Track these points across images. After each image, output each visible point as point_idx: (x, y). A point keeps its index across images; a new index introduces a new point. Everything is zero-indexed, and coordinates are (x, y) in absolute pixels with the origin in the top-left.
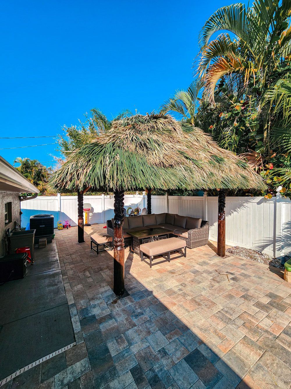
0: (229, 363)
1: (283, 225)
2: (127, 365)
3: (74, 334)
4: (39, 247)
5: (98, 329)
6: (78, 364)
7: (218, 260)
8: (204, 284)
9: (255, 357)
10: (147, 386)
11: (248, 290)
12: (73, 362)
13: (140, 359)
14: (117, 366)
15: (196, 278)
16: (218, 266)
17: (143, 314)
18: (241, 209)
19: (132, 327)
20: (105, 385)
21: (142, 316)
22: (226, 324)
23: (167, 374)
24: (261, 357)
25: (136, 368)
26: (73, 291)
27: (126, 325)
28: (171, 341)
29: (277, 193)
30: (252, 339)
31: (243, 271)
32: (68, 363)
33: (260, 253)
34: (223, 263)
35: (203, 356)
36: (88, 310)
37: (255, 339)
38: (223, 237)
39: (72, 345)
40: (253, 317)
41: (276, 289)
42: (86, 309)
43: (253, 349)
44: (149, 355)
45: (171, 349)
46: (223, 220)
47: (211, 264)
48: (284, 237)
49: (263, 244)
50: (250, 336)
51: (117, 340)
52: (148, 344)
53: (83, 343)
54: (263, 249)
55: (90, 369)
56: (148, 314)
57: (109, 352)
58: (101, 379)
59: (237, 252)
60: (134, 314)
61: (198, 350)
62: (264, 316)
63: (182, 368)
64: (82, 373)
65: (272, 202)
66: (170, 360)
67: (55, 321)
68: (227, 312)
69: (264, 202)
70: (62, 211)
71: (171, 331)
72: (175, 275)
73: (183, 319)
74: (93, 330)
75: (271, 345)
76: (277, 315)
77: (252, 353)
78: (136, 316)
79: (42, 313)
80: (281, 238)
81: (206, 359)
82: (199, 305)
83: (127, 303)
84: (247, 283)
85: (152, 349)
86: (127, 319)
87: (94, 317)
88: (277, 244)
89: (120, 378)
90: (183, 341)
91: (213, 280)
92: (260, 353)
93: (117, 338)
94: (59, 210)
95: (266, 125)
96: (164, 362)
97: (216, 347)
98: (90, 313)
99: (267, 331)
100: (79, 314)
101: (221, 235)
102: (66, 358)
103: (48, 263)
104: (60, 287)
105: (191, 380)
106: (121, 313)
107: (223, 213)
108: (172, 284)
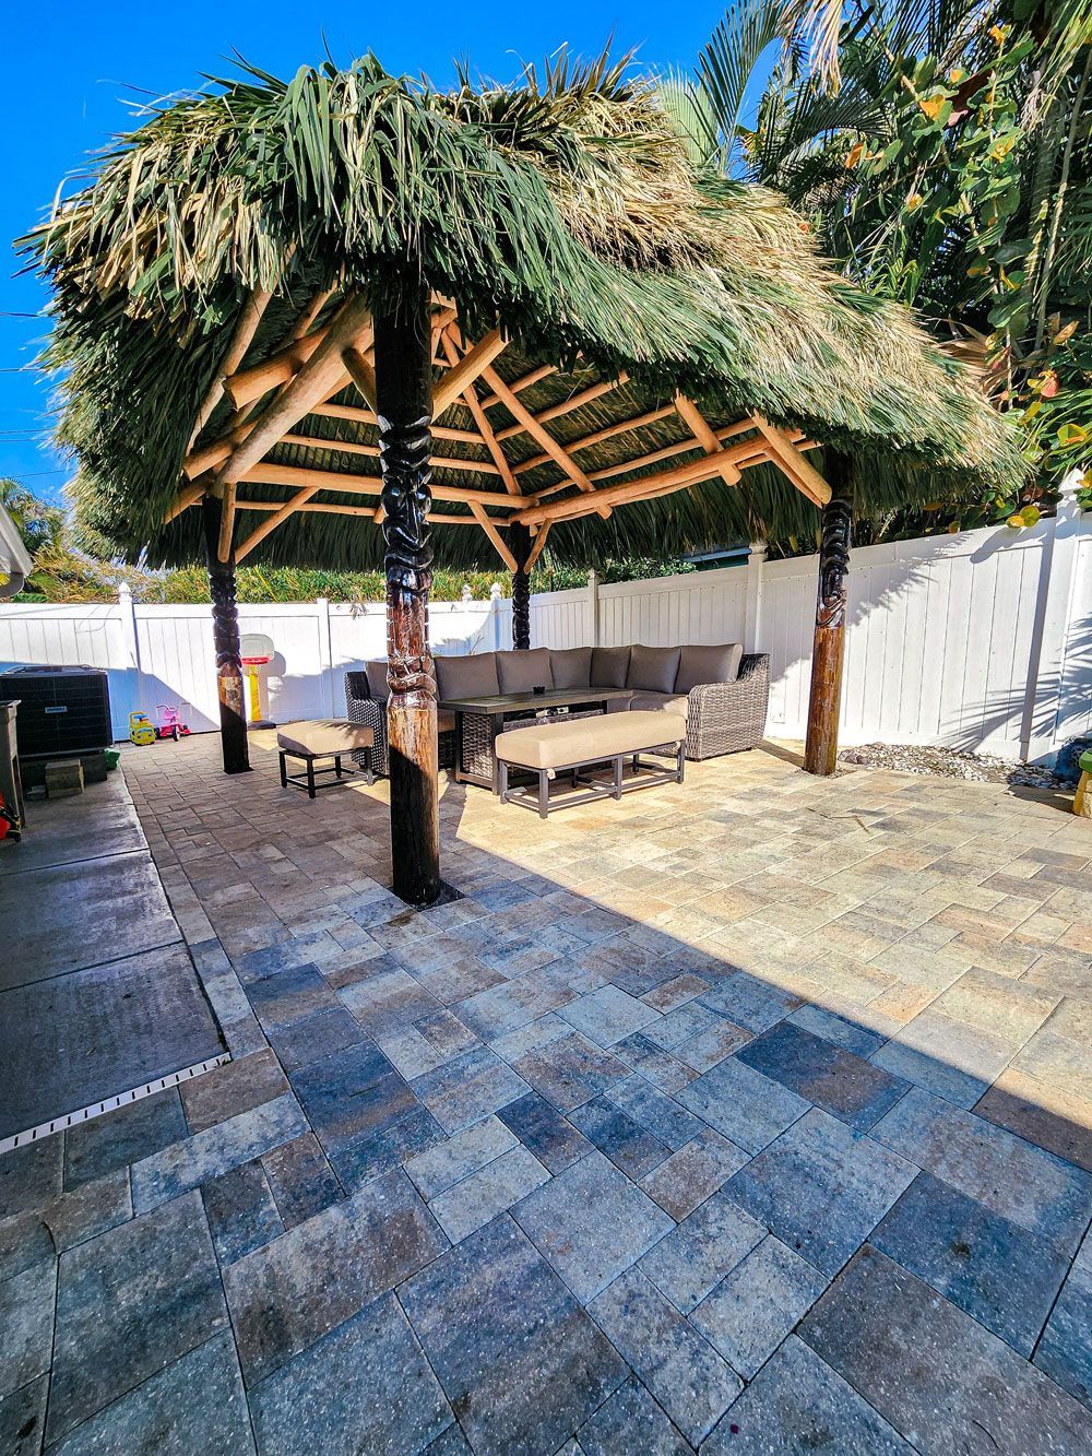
0: (928, 1047)
1: (1072, 632)
2: (479, 1098)
3: (220, 1029)
4: (47, 792)
5: (332, 1006)
6: (246, 1120)
7: (808, 782)
8: (770, 845)
9: (1027, 1020)
10: (583, 1154)
11: (947, 849)
12: (220, 1114)
13: (537, 1077)
14: (433, 1107)
15: (736, 833)
16: (811, 797)
17: (530, 944)
18: (901, 593)
19: (490, 986)
20: (383, 1171)
21: (527, 951)
22: (888, 944)
23: (667, 1108)
24: (1052, 1016)
25: (527, 1103)
26: (208, 904)
27: (462, 981)
28: (666, 1009)
29: (1063, 501)
30: (1006, 973)
31: (914, 805)
32: (193, 1121)
33: (968, 755)
34: (832, 790)
35: (817, 1039)
36: (279, 952)
37: (1013, 973)
38: (831, 694)
39: (211, 1063)
40: (988, 915)
41: (1052, 838)
42: (274, 951)
43: (1015, 997)
44: (577, 1060)
45: (671, 1031)
46: (838, 625)
47: (787, 793)
48: (1068, 679)
49: (981, 719)
50: (991, 965)
51: (423, 1031)
52: (567, 1029)
53: (266, 1051)
54: (981, 739)
55: (304, 1128)
56: (550, 943)
57: (391, 1068)
58: (361, 1155)
59: (878, 759)
60: (489, 948)
61: (791, 1025)
62: (1031, 910)
63: (731, 1083)
64: (267, 1146)
65: (1036, 542)
66: (674, 1067)
67: (128, 996)
68: (881, 912)
69: (1002, 548)
70: (146, 669)
71: (664, 982)
72: (647, 831)
73: (705, 944)
74: (311, 1011)
75: (1080, 981)
76: (1079, 903)
77: (1012, 1012)
78: (503, 953)
79: (64, 979)
80: (1056, 681)
81: (831, 1046)
82: (764, 901)
83: (454, 918)
84: (940, 832)
85: (586, 1041)
86: (461, 966)
87: (311, 971)
88: (1038, 709)
89: (455, 1141)
90: (720, 1006)
91: (806, 832)
92: (1044, 1005)
93: (423, 1024)
94: (132, 665)
95: (1044, 203)
96: (649, 1072)
97: (864, 1008)
98: (292, 960)
99: (1052, 947)
100: (238, 968)
101: (823, 690)
102: (183, 1105)
103: (92, 835)
104: (146, 899)
105: (779, 1112)
106: (433, 950)
107: (839, 597)
108: (643, 853)
